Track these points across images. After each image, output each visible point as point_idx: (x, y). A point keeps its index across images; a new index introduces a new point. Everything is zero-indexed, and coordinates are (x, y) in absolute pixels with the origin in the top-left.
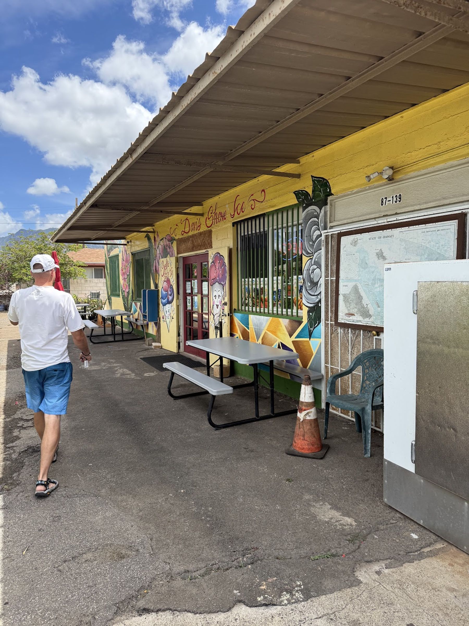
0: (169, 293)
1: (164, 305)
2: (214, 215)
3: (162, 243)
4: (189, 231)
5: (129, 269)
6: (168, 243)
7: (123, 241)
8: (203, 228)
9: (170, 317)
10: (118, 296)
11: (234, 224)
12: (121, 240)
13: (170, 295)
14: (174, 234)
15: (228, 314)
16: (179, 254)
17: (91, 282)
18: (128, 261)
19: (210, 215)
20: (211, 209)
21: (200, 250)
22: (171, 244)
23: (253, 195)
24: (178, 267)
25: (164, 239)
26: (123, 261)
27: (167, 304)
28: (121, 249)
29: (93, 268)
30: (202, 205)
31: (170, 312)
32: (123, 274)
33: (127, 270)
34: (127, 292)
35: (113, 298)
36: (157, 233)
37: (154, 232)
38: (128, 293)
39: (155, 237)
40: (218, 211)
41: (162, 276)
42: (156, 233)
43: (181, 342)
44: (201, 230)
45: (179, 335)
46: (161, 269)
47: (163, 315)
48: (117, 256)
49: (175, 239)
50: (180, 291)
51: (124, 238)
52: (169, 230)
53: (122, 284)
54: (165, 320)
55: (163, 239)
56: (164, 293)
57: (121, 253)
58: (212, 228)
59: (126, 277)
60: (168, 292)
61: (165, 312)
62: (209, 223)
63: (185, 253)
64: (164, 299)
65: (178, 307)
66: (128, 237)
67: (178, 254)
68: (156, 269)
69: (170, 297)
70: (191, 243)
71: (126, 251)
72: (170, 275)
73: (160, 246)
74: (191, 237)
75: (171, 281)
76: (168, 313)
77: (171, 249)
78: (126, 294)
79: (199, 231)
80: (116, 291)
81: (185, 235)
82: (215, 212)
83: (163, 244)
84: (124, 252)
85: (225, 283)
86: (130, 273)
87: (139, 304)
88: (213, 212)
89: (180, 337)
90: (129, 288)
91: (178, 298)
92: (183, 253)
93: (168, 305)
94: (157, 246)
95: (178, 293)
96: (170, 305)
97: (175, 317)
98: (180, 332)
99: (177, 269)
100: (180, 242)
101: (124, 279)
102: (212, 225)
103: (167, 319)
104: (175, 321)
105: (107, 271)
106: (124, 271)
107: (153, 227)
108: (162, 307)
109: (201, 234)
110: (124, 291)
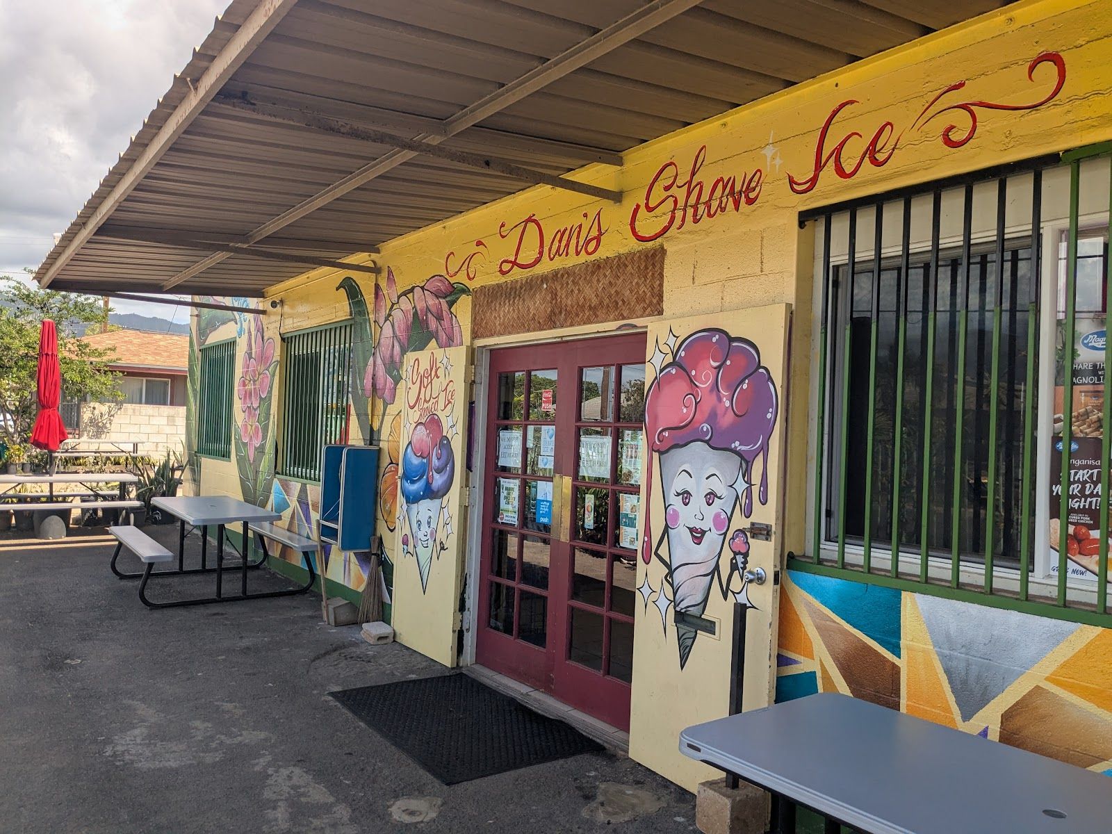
0: (435, 462)
1: (412, 499)
2: (681, 194)
3: (405, 304)
4: (537, 261)
5: (267, 381)
6: (432, 301)
7: (252, 303)
8: (618, 244)
9: (431, 543)
10: (225, 455)
11: (805, 218)
12: (248, 299)
13: (439, 471)
14: (463, 273)
15: (776, 575)
16: (483, 336)
17: (137, 413)
18: (267, 358)
19: (658, 194)
20: (670, 171)
21: (588, 321)
22: (445, 306)
23: (961, 85)
24: (474, 382)
25: (418, 290)
26: (250, 357)
27: (423, 498)
28: (245, 325)
29: (144, 379)
30: (620, 162)
31: (433, 525)
32: (247, 395)
33: (261, 384)
34: (256, 449)
35: (207, 463)
36: (390, 272)
37: (376, 270)
38: (261, 450)
39: (377, 287)
40: (707, 177)
41: (412, 408)
42: (385, 274)
43: (468, 630)
44: (604, 252)
45: (462, 607)
46: (410, 384)
47: (407, 531)
48: (232, 344)
49: (465, 291)
50: (474, 460)
51: (259, 294)
52: (444, 262)
53: (240, 424)
54: (411, 549)
55: (412, 290)
56: (416, 461)
57: (245, 337)
58: (668, 239)
59: (255, 405)
60: (429, 461)
61: (415, 526)
62: (648, 225)
63: (510, 333)
64: (413, 482)
65: (465, 510)
66: (273, 289)
67: (475, 335)
68: (374, 385)
69: (436, 476)
70: (544, 299)
71: (261, 331)
72: (441, 405)
73: (397, 314)
74: (544, 279)
75: (446, 424)
76: (424, 528)
77: (446, 323)
78: (251, 453)
79: (592, 257)
80: (217, 439)
81: (517, 274)
82: (690, 182)
83: (410, 307)
84: (253, 333)
85: (765, 449)
86: (270, 392)
87: (299, 485)
88: (680, 182)
89: (466, 613)
90: (265, 437)
91: (466, 483)
92: (501, 334)
93: (425, 504)
94: (383, 314)
95: (469, 466)
96: (437, 502)
97: (452, 543)
98: (466, 596)
99: (471, 385)
100: (488, 297)
101: (249, 410)
102: (666, 229)
103: (420, 549)
104: (451, 556)
105: (193, 386)
106: (250, 387)
107: (374, 256)
108: (405, 507)
109: (597, 266)
110: (245, 445)
